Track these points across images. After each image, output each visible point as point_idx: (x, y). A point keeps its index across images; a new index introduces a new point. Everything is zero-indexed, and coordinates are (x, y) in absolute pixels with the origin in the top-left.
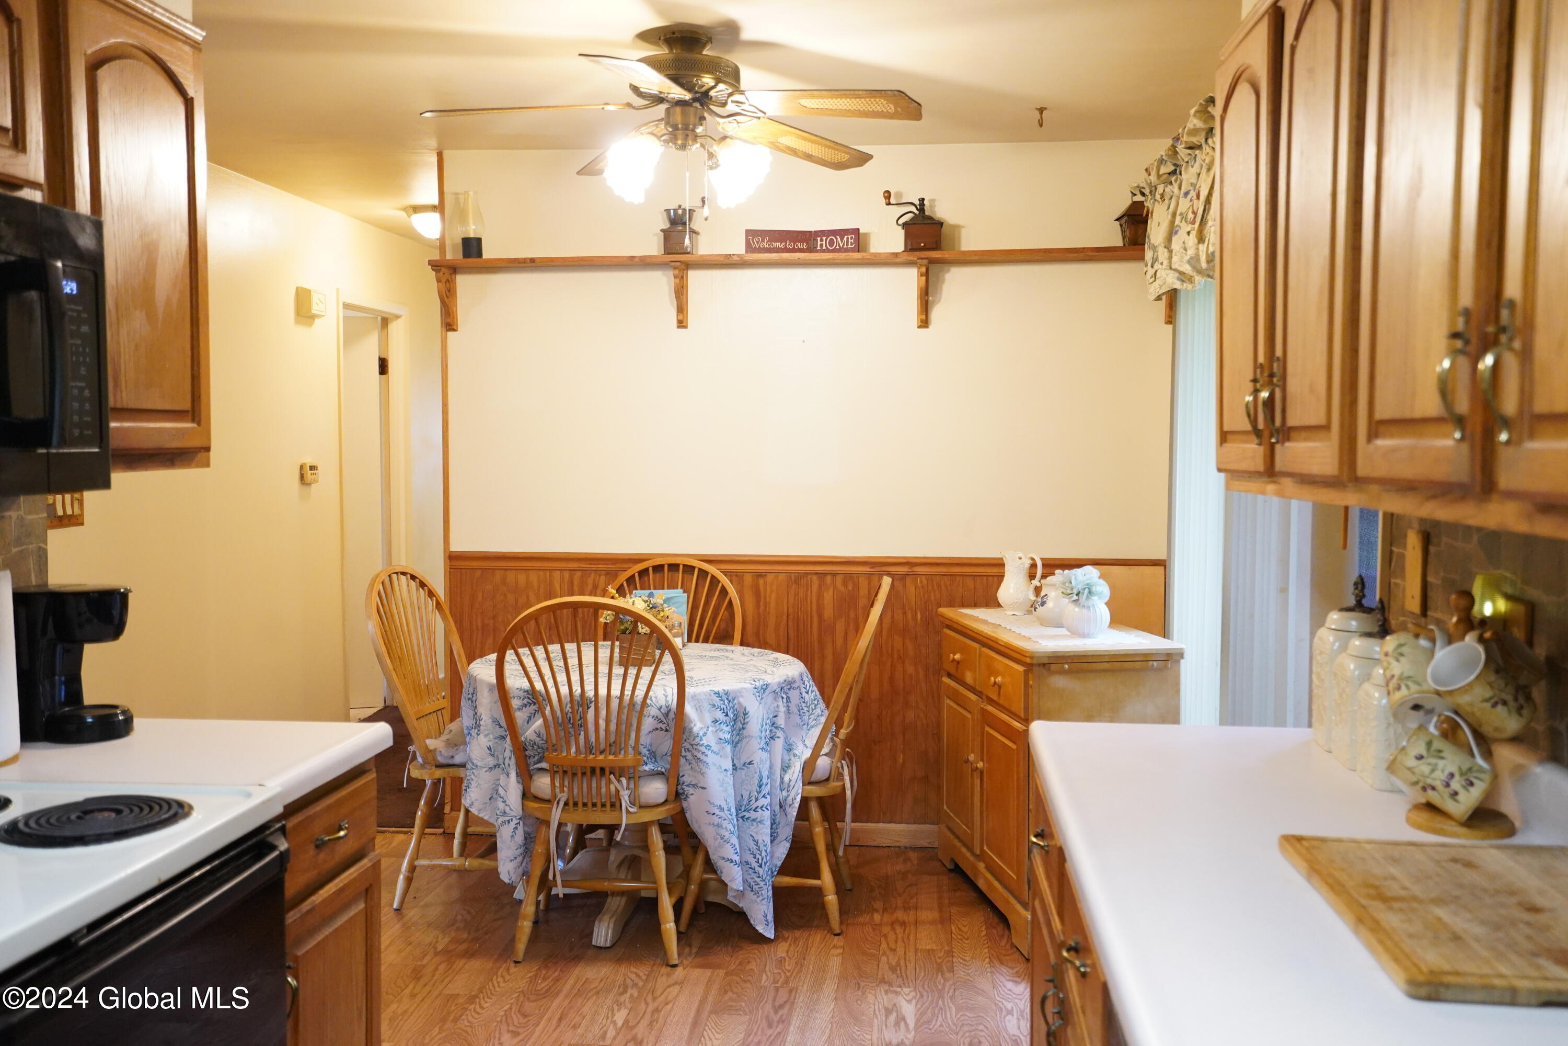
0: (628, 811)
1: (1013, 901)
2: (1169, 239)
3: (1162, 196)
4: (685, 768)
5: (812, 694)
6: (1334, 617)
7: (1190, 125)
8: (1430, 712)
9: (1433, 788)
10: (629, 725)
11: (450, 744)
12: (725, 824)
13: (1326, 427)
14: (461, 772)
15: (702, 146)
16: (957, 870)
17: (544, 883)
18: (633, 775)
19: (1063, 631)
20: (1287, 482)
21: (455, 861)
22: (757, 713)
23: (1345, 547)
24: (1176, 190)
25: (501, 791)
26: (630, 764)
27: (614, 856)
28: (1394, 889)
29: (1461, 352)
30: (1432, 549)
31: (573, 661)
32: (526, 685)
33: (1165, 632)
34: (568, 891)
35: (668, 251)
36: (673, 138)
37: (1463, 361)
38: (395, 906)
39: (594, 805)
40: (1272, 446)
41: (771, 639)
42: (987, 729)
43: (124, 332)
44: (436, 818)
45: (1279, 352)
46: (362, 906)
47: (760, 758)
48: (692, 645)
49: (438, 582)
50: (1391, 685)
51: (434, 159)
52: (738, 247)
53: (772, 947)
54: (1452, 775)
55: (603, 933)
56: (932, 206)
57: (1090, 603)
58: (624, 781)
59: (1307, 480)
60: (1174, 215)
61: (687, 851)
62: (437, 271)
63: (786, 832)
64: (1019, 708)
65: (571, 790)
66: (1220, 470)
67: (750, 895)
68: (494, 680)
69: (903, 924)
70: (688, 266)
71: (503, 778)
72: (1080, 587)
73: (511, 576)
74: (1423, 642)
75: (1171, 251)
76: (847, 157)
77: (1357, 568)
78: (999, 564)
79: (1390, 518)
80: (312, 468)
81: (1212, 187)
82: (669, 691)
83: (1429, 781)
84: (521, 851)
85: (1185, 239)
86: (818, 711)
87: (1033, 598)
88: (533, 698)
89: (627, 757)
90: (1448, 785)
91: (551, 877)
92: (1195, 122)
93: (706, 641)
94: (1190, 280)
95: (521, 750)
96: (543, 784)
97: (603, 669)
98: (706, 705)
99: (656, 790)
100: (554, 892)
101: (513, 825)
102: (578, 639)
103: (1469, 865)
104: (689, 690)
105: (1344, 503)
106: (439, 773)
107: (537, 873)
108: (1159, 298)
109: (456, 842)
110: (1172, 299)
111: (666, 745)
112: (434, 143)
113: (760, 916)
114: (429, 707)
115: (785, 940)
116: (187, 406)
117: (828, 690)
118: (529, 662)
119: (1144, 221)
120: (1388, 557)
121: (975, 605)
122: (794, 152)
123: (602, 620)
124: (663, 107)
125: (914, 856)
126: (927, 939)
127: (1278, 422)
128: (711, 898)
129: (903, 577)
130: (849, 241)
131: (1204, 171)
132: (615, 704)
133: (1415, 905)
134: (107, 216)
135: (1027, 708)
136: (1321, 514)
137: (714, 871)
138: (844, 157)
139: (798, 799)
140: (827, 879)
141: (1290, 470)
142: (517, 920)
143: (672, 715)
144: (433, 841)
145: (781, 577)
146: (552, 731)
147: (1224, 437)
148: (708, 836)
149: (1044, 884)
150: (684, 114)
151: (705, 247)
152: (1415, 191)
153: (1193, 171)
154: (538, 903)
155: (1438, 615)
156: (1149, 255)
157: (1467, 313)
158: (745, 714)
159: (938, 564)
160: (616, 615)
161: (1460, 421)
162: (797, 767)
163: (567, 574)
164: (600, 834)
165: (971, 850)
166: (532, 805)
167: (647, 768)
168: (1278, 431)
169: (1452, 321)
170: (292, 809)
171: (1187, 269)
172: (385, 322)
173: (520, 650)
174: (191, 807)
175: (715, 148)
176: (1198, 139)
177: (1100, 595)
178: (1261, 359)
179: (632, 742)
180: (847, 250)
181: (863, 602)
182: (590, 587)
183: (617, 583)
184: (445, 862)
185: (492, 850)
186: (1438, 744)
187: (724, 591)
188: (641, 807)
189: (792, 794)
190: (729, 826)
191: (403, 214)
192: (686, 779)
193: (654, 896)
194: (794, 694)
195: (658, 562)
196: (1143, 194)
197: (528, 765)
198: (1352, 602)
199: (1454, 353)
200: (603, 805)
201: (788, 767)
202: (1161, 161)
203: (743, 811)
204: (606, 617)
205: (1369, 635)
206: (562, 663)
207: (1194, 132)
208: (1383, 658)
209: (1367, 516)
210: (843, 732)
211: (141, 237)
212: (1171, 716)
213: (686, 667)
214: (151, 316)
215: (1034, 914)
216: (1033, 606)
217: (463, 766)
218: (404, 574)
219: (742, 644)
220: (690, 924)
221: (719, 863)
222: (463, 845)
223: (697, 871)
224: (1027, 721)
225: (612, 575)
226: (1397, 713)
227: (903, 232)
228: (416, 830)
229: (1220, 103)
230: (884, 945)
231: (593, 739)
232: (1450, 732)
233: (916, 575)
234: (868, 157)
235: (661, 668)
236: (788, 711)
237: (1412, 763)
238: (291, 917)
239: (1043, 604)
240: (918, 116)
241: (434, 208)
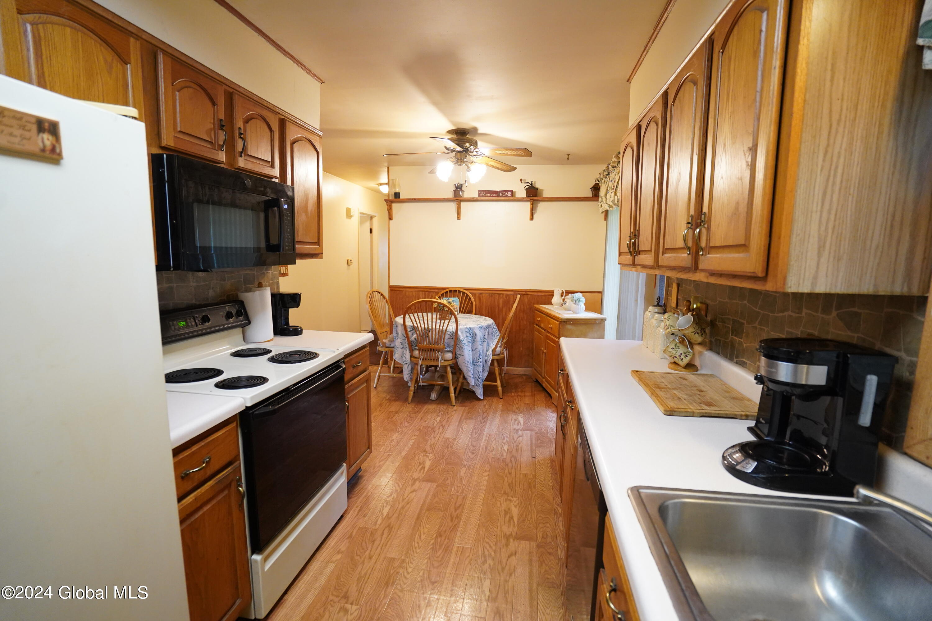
0: (441, 362)
1: (553, 390)
2: (606, 195)
3: (604, 181)
4: (458, 350)
5: (495, 329)
6: (651, 308)
7: (613, 160)
8: (676, 336)
9: (676, 358)
10: (441, 337)
11: (389, 341)
12: (469, 366)
13: (651, 251)
14: (393, 349)
15: (466, 165)
16: (537, 381)
17: (417, 382)
18: (442, 351)
19: (571, 312)
20: (639, 267)
21: (391, 374)
22: (479, 334)
23: (655, 288)
24: (608, 180)
25: (404, 355)
26: (442, 348)
27: (437, 375)
28: (663, 385)
29: (691, 228)
30: (680, 288)
31: (425, 318)
32: (412, 324)
33: (601, 313)
34: (424, 384)
35: (455, 196)
36: (457, 162)
37: (691, 231)
38: (375, 386)
39: (431, 360)
40: (635, 256)
41: (484, 313)
42: (547, 340)
43: (299, 219)
44: (386, 362)
45: (637, 228)
46: (366, 384)
47: (480, 347)
48: (460, 314)
49: (386, 294)
50: (665, 328)
51: (387, 169)
52: (476, 195)
53: (482, 402)
54: (682, 354)
55: (433, 396)
56: (535, 184)
57: (579, 304)
58: (440, 353)
59: (644, 267)
60: (608, 187)
61: (458, 374)
62: (387, 202)
63: (487, 369)
64: (557, 334)
65: (424, 355)
66: (619, 264)
67: (476, 387)
68: (402, 323)
69: (520, 396)
70: (461, 201)
71: (405, 351)
72: (576, 299)
73: (407, 293)
74: (676, 315)
75: (606, 198)
76: (509, 168)
77: (658, 293)
78: (552, 292)
79: (668, 278)
80: (351, 260)
81: (619, 179)
82: (453, 327)
83: (675, 355)
84: (410, 372)
85: (611, 195)
86: (497, 334)
87: (562, 302)
88: (413, 328)
89: (441, 346)
90: (680, 357)
91: (419, 380)
92: (614, 159)
93: (464, 313)
94: (612, 207)
95: (410, 344)
96: (416, 353)
97: (434, 320)
98: (464, 332)
99: (449, 356)
100: (419, 384)
101: (408, 365)
102: (427, 312)
103: (684, 379)
104: (459, 327)
105: (655, 274)
106: (387, 349)
107: (415, 378)
108: (602, 213)
109: (392, 369)
110: (606, 212)
111: (452, 343)
112: (386, 164)
113: (479, 393)
114: (384, 330)
115: (486, 400)
116: (317, 241)
117: (500, 329)
118: (413, 318)
119: (599, 189)
120: (667, 291)
121: (545, 304)
122: (493, 167)
123: (434, 306)
124: (454, 153)
125: (524, 377)
126: (527, 400)
127: (636, 249)
128: (465, 387)
129: (524, 295)
130: (510, 193)
131: (617, 174)
132: (437, 331)
133: (668, 390)
134: (295, 186)
135: (559, 334)
136: (648, 276)
137: (466, 380)
138: (508, 168)
139: (491, 359)
140: (499, 383)
141: (639, 263)
142: (409, 391)
143: (454, 334)
144: (385, 369)
145: (487, 294)
146: (419, 338)
147: (620, 254)
148: (464, 369)
149: (562, 384)
150: (460, 155)
151: (466, 195)
152: (679, 180)
153: (614, 174)
154: (415, 387)
155: (681, 308)
156: (600, 199)
157: (692, 216)
158: (476, 334)
159: (534, 292)
160: (438, 305)
161: (689, 249)
162: (491, 350)
163: (424, 293)
164: (433, 368)
165: (541, 376)
166: (413, 359)
167: (446, 349)
168: (636, 252)
169: (688, 219)
170: (346, 356)
171: (611, 204)
172: (372, 218)
173: (410, 315)
174: (319, 355)
175: (470, 165)
176: (616, 164)
177: (582, 301)
178: (632, 230)
179: (442, 342)
180: (509, 197)
181: (511, 302)
182: (430, 297)
183: (439, 296)
184: (389, 375)
185: (402, 372)
186: (678, 345)
187: (470, 299)
188: (445, 361)
189: (489, 358)
190: (470, 366)
191: (377, 186)
192: (458, 353)
193: (447, 386)
194: (490, 329)
195: (450, 289)
196: (598, 181)
197: (412, 348)
198: (656, 304)
199: (688, 228)
200: (434, 360)
201: (488, 350)
202: (604, 171)
203: (475, 362)
204: (435, 305)
205: (661, 313)
206: (422, 318)
207: (614, 162)
208: (664, 320)
209: (662, 277)
210: (505, 340)
211: (304, 192)
212: (602, 337)
213: (458, 320)
214: (307, 215)
215: (559, 394)
216: (562, 305)
217: (393, 347)
218: (377, 291)
219: (475, 314)
220: (458, 394)
221: (467, 377)
222: (394, 370)
223: (461, 379)
224: (559, 338)
225: (437, 293)
226: (667, 336)
227: (525, 191)
228: (380, 365)
229: (622, 153)
230: (515, 402)
231: (431, 341)
232: (682, 342)
233: (527, 295)
234: (516, 168)
235: (451, 321)
236: (488, 334)
237: (670, 350)
238: (346, 386)
239: (565, 304)
240: (531, 156)
241: (386, 184)
